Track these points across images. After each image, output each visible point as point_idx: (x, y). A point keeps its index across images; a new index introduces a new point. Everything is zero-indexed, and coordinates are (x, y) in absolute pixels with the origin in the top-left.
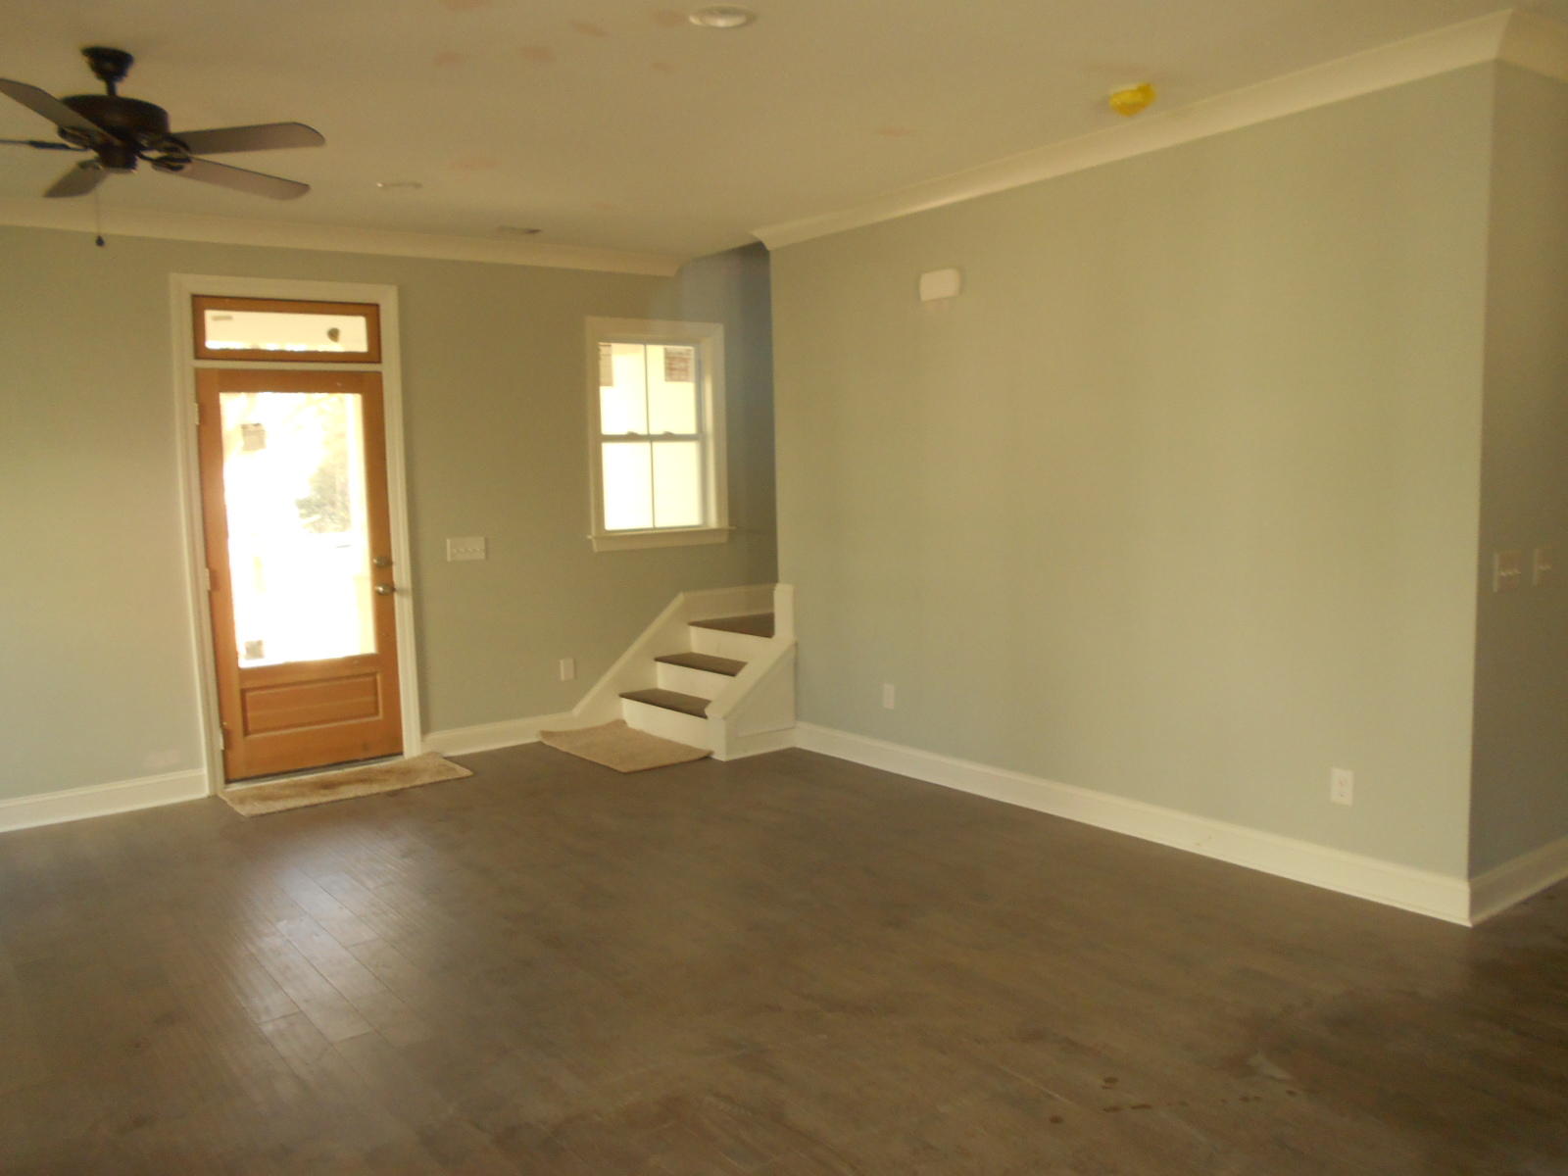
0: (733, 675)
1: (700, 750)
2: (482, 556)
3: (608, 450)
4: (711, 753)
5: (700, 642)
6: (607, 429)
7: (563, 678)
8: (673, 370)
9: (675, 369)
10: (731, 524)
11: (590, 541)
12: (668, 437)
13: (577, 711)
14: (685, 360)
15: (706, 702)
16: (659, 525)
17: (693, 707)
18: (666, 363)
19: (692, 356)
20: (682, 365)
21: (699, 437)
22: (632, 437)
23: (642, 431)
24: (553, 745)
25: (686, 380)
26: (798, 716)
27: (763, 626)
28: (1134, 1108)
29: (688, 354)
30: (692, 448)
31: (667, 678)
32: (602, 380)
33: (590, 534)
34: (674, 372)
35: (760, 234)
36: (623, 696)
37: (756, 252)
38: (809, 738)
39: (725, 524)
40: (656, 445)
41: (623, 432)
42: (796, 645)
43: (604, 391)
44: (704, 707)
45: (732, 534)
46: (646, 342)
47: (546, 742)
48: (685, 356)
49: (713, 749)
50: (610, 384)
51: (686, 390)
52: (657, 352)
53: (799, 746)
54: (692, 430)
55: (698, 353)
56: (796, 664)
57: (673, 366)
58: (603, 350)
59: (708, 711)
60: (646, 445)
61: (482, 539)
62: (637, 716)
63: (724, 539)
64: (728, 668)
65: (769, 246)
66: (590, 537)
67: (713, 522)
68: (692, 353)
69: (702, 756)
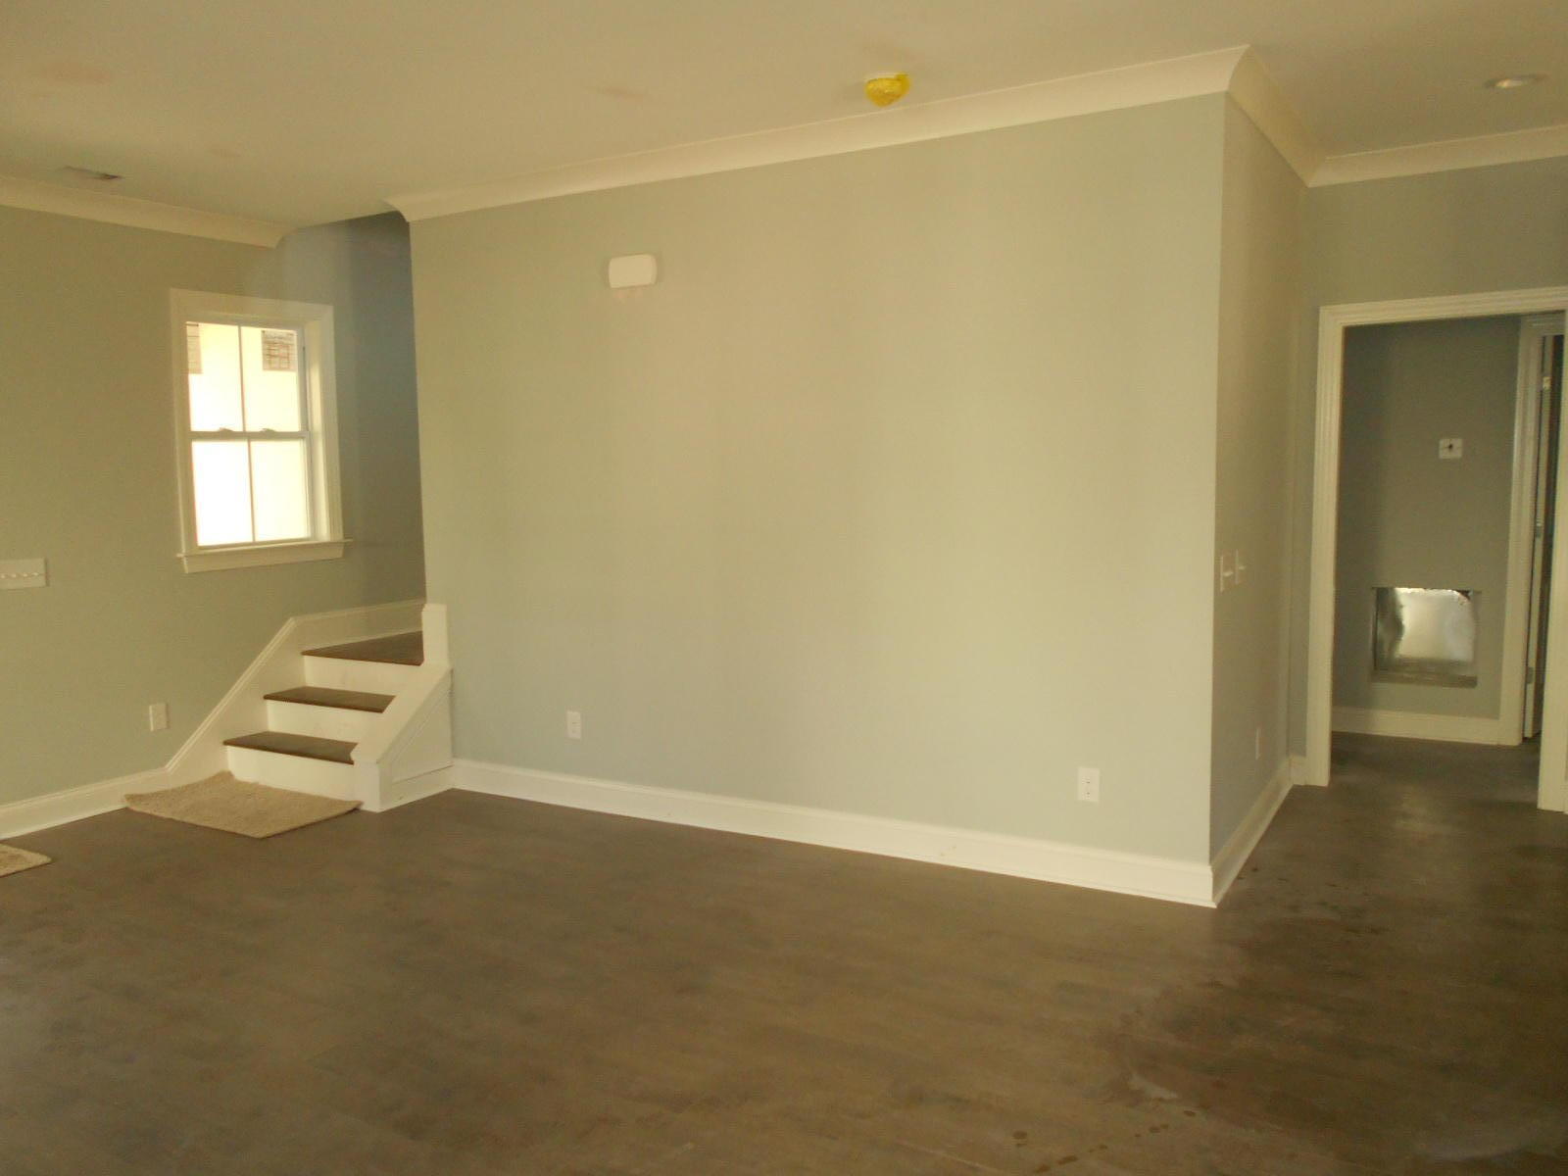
0: (381, 711)
1: (341, 802)
2: (41, 581)
3: (198, 448)
4: (361, 804)
5: (316, 673)
6: (197, 425)
7: (152, 729)
8: (272, 356)
9: (275, 356)
10: (345, 537)
11: (180, 559)
12: (268, 435)
13: (172, 765)
14: (287, 346)
15: (351, 746)
16: (259, 539)
17: (338, 753)
18: (264, 349)
19: (295, 340)
20: (283, 351)
21: (304, 434)
22: (225, 435)
23: (238, 428)
24: (148, 811)
25: (287, 369)
26: (455, 755)
27: (407, 650)
28: (1061, 1163)
29: (290, 339)
30: (296, 448)
31: (280, 718)
32: (191, 366)
33: (180, 552)
34: (273, 359)
35: (398, 203)
36: (226, 743)
37: (392, 224)
38: (471, 777)
39: (340, 537)
40: (255, 444)
41: (214, 428)
42: (452, 671)
43: (193, 379)
44: (349, 753)
45: (347, 548)
46: (240, 323)
47: (137, 808)
48: (286, 342)
49: (358, 797)
50: (198, 371)
51: (287, 381)
52: (253, 335)
53: (459, 786)
54: (294, 426)
55: (302, 339)
56: (451, 694)
57: (273, 353)
58: (190, 330)
59: (354, 755)
60: (242, 445)
61: (40, 562)
62: (247, 766)
63: (338, 553)
64: (375, 704)
65: (408, 219)
66: (179, 555)
67: (324, 534)
68: (295, 337)
69: (350, 808)
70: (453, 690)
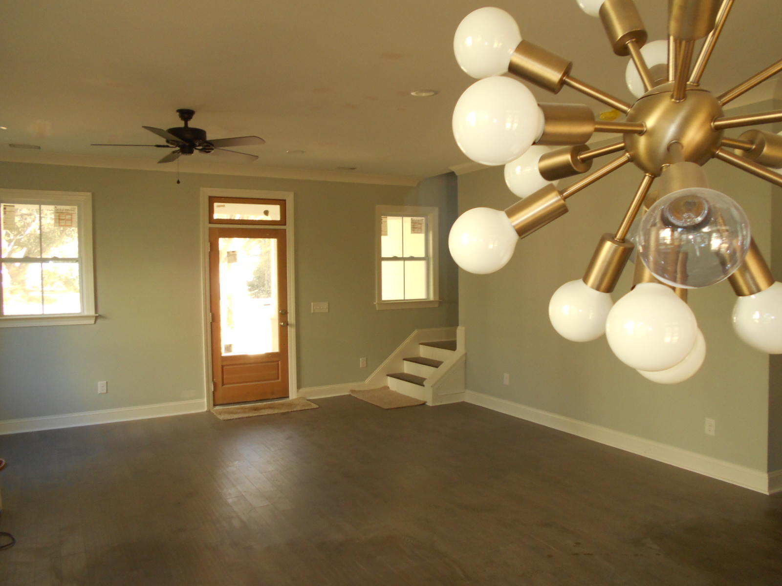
0: (437, 367)
1: (420, 401)
2: (327, 311)
3: (384, 263)
4: (426, 402)
5: (424, 352)
6: (384, 255)
7: (361, 366)
8: (415, 228)
9: (416, 228)
10: (440, 298)
11: (375, 305)
12: (412, 258)
13: (367, 381)
14: (421, 224)
15: (424, 379)
16: (406, 298)
17: (418, 381)
18: (412, 225)
19: (424, 222)
20: (419, 226)
21: (426, 258)
22: (395, 259)
23: (400, 256)
24: (356, 396)
25: (421, 233)
26: (466, 387)
27: (451, 346)
29: (422, 221)
30: (423, 263)
31: (408, 368)
32: (383, 233)
33: (375, 302)
34: (415, 229)
36: (388, 375)
38: (471, 397)
39: (437, 299)
40: (406, 262)
41: (391, 256)
42: (466, 354)
43: (383, 238)
44: (423, 381)
45: (440, 303)
46: (402, 216)
47: (353, 395)
48: (420, 222)
49: (425, 400)
50: (386, 235)
51: (421, 237)
52: (408, 220)
53: (466, 401)
54: (423, 255)
55: (426, 220)
56: (465, 363)
57: (415, 227)
58: (384, 220)
59: (425, 383)
60: (402, 262)
61: (327, 304)
62: (393, 384)
63: (437, 305)
64: (435, 364)
65: (457, 174)
66: (375, 303)
67: (432, 298)
68: (424, 220)
69: (421, 403)
70: (465, 361)
